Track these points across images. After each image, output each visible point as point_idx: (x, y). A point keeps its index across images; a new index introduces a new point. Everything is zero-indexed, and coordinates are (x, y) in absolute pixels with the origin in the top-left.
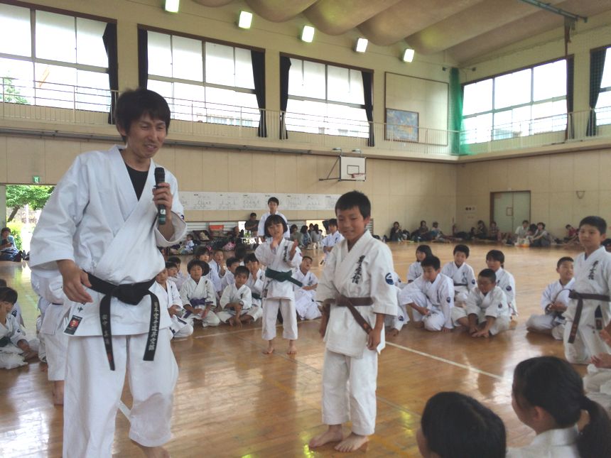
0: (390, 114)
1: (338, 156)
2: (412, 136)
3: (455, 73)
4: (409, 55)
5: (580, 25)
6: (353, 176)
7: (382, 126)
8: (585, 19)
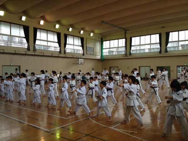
0: (87, 48)
1: (78, 58)
2: (92, 53)
3: (102, 39)
4: (92, 34)
5: (128, 32)
6: (81, 63)
7: (86, 51)
8: (129, 30)
